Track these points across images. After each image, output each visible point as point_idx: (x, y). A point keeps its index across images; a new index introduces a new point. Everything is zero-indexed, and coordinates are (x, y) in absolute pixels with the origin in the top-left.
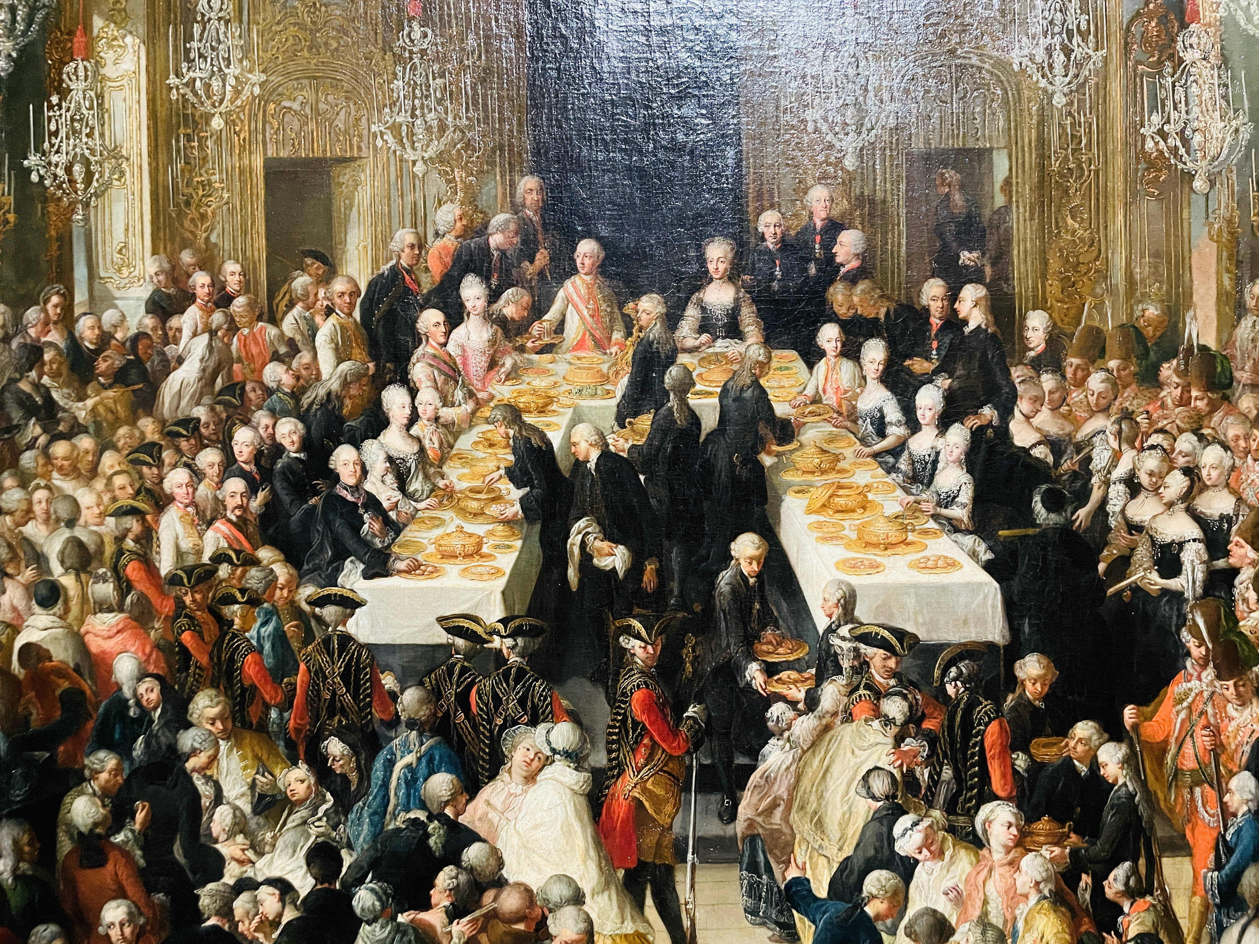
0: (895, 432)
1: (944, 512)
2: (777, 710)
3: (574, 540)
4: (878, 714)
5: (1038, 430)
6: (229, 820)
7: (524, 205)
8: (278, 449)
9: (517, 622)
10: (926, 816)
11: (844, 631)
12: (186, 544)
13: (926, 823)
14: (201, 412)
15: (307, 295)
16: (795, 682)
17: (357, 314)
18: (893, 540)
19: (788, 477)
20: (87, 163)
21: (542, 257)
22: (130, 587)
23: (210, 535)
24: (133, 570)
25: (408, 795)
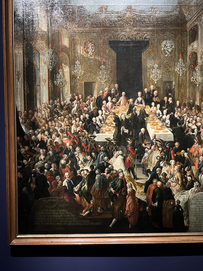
0: (161, 116)
1: (167, 125)
2: (146, 149)
3: (122, 129)
4: (158, 149)
5: (178, 115)
6: (81, 162)
7: (116, 88)
8: (86, 118)
9: (115, 139)
10: (164, 161)
11: (154, 140)
12: (75, 129)
13: (164, 162)
14: (76, 113)
15: (89, 99)
16: (148, 146)
17: (95, 101)
18: (160, 129)
19: (148, 121)
20: (62, 82)
21: (118, 94)
22: (68, 135)
23: (78, 128)
24: (68, 133)
25: (102, 159)
